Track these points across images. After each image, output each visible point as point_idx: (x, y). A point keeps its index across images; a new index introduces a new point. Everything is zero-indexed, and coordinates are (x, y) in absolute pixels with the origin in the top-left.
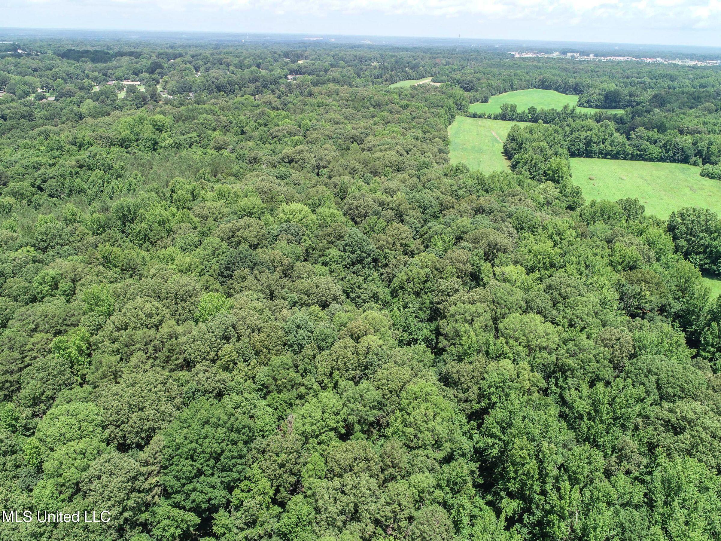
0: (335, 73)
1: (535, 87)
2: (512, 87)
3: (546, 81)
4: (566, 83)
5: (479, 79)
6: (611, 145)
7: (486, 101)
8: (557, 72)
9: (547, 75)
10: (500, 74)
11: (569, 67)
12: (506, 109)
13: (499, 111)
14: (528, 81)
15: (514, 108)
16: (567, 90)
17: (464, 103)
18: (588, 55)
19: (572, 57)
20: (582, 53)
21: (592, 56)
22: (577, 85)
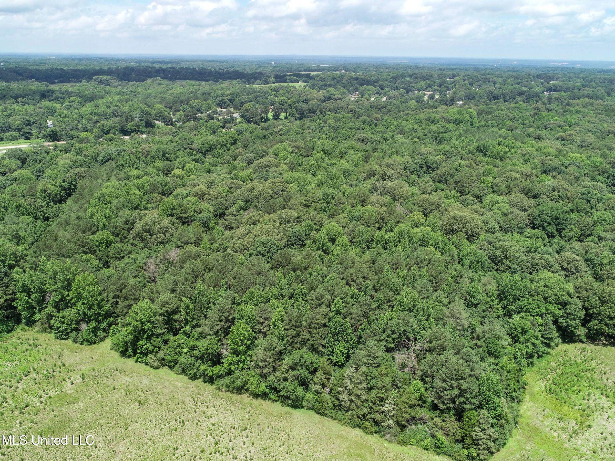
0: (587, 91)
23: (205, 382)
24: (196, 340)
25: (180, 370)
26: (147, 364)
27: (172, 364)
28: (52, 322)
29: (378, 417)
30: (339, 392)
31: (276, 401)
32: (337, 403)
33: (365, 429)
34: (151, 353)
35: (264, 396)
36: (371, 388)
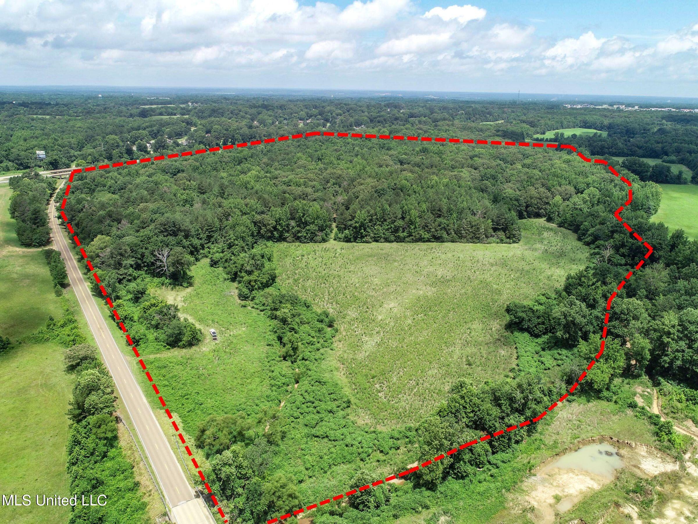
1: (580, 127)
2: (562, 127)
3: (587, 123)
4: (602, 123)
5: (539, 121)
6: (615, 149)
7: (544, 133)
8: (598, 117)
9: (589, 118)
10: (554, 118)
11: (608, 114)
12: (558, 135)
13: (553, 137)
14: (575, 123)
15: (562, 135)
16: (602, 128)
17: (530, 133)
18: (633, 107)
19: (618, 108)
20: (628, 105)
21: (636, 107)
22: (610, 124)
23: (397, 242)
24: (388, 225)
25: (383, 240)
26: (364, 242)
27: (379, 238)
28: (300, 235)
29: (478, 236)
30: (461, 230)
31: (433, 242)
32: (460, 235)
33: (474, 242)
34: (366, 236)
35: (429, 241)
36: (473, 226)
